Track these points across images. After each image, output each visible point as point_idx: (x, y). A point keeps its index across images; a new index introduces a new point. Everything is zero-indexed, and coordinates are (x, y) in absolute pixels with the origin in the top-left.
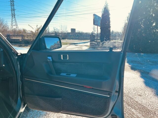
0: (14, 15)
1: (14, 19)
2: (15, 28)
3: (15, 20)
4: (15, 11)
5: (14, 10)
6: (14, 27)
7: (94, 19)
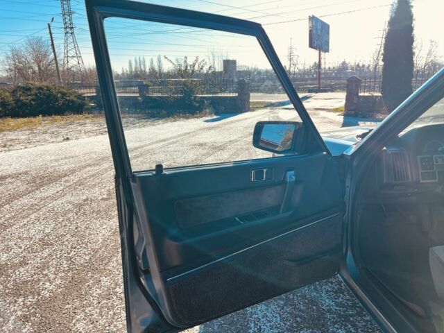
0: (72, 28)
1: (70, 40)
2: (76, 63)
3: (74, 41)
4: (73, 15)
5: (70, 14)
6: (73, 62)
7: (310, 31)
